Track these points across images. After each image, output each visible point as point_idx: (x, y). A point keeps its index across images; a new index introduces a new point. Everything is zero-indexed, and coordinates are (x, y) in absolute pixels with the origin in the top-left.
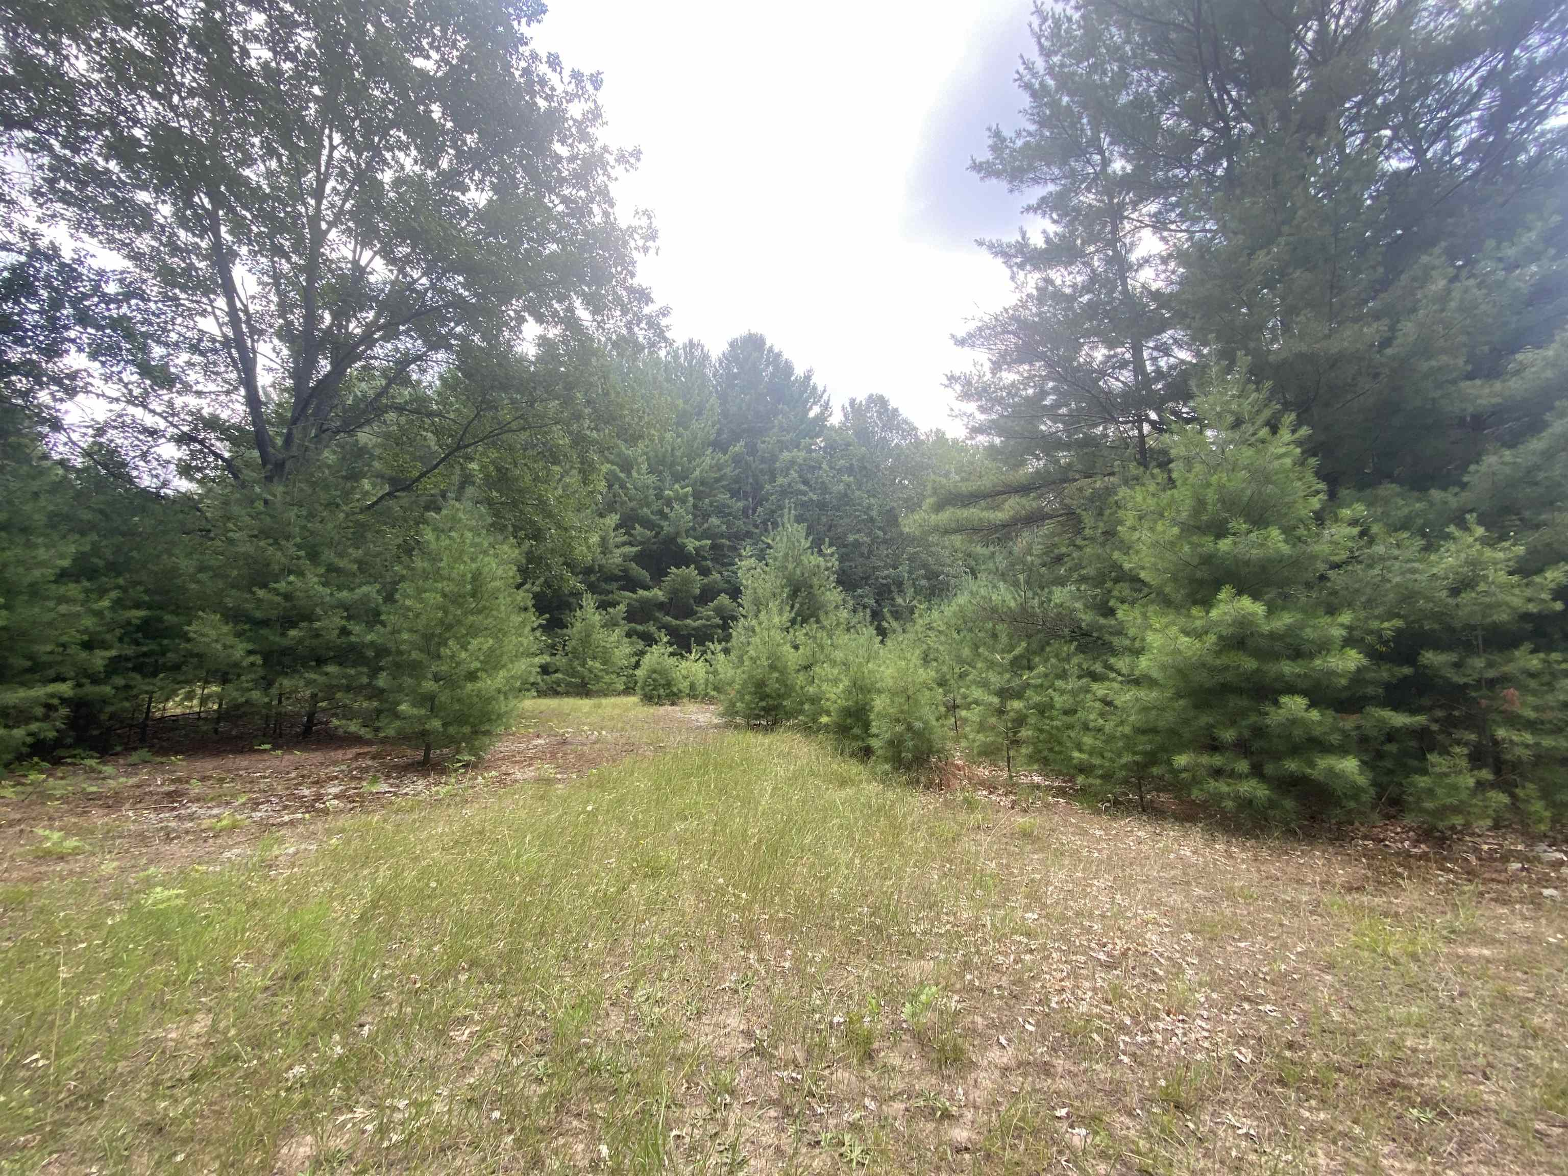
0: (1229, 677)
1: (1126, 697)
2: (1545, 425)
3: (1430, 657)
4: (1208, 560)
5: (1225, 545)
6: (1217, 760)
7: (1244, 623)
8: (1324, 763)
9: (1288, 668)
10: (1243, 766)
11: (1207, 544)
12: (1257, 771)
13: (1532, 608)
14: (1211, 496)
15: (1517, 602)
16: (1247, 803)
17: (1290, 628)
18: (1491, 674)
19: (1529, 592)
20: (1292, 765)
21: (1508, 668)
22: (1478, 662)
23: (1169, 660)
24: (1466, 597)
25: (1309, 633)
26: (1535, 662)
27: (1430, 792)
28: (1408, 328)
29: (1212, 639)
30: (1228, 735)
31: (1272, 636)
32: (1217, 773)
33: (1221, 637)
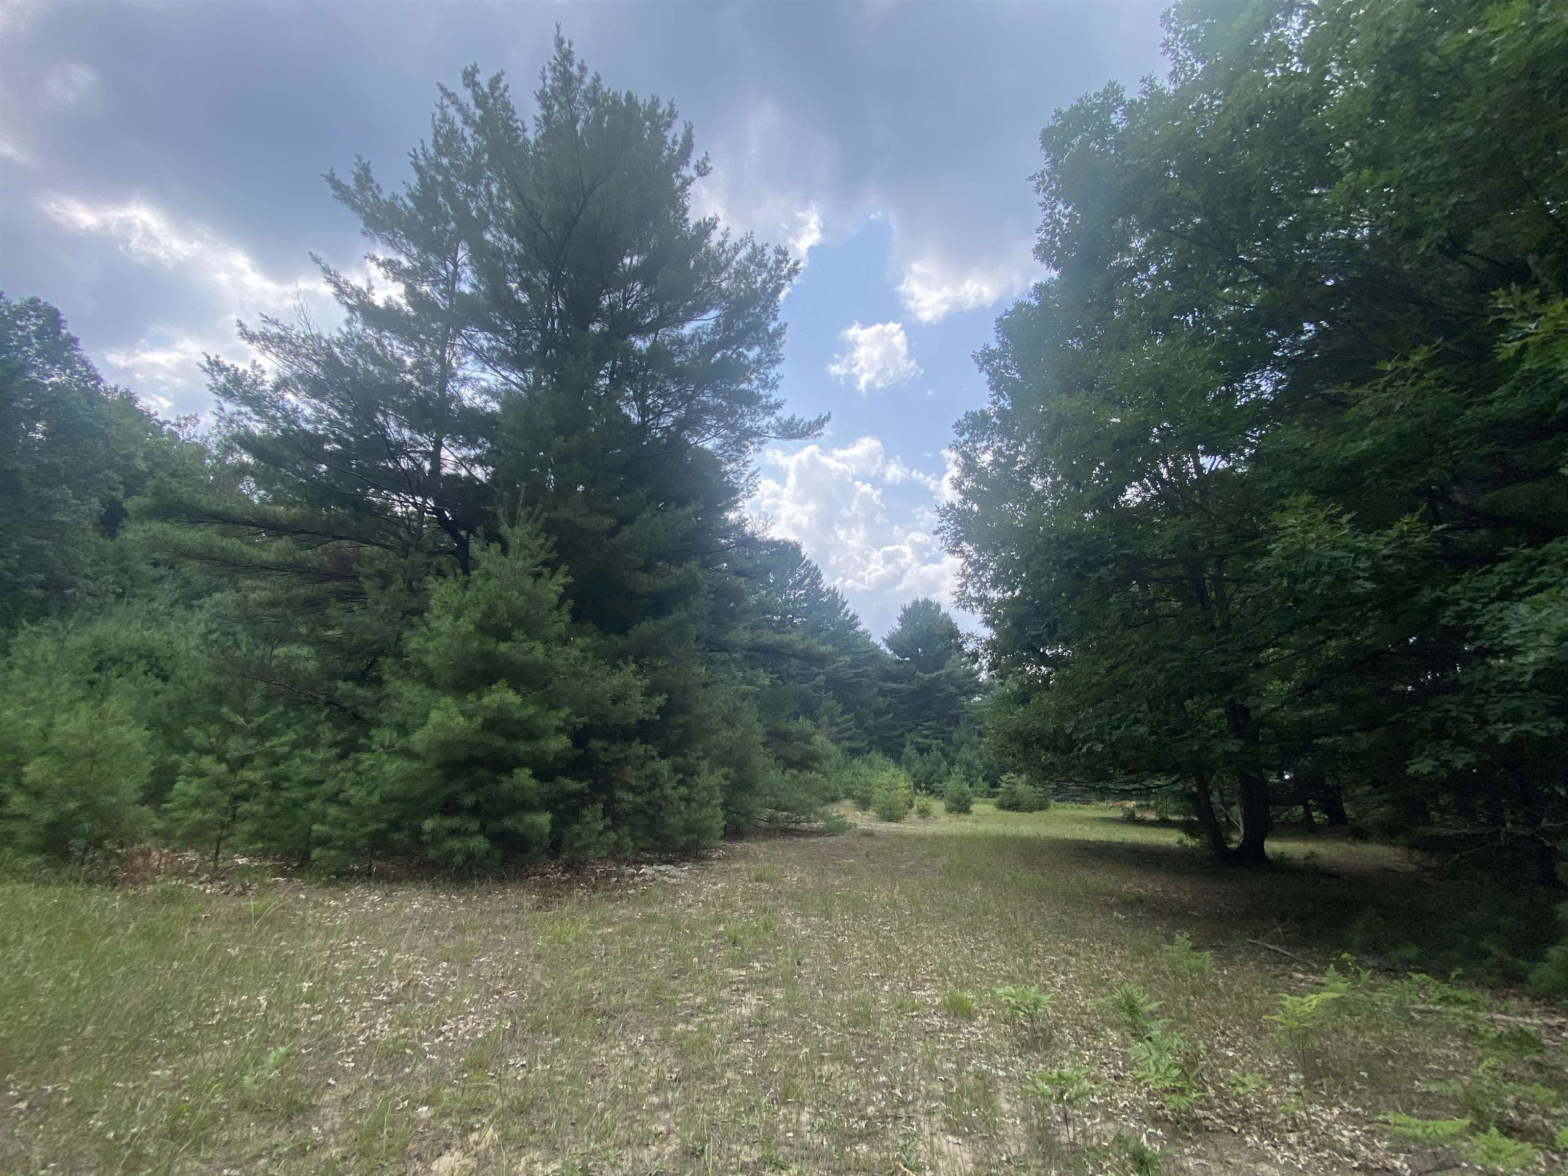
0: (479, 753)
1: (393, 767)
2: (671, 613)
3: (596, 744)
4: (485, 656)
5: (503, 647)
6: (455, 822)
7: (503, 709)
8: (530, 818)
9: (523, 747)
10: (474, 825)
11: (490, 644)
12: (482, 830)
13: (646, 717)
14: (502, 608)
15: (641, 713)
16: (470, 857)
17: (530, 717)
18: (621, 756)
19: (647, 708)
20: (508, 822)
21: (629, 753)
22: (615, 748)
23: (441, 735)
24: (620, 705)
25: (540, 722)
26: (641, 750)
27: (579, 835)
28: (627, 532)
29: (479, 720)
30: (469, 800)
31: (519, 722)
32: (454, 832)
33: (485, 720)
